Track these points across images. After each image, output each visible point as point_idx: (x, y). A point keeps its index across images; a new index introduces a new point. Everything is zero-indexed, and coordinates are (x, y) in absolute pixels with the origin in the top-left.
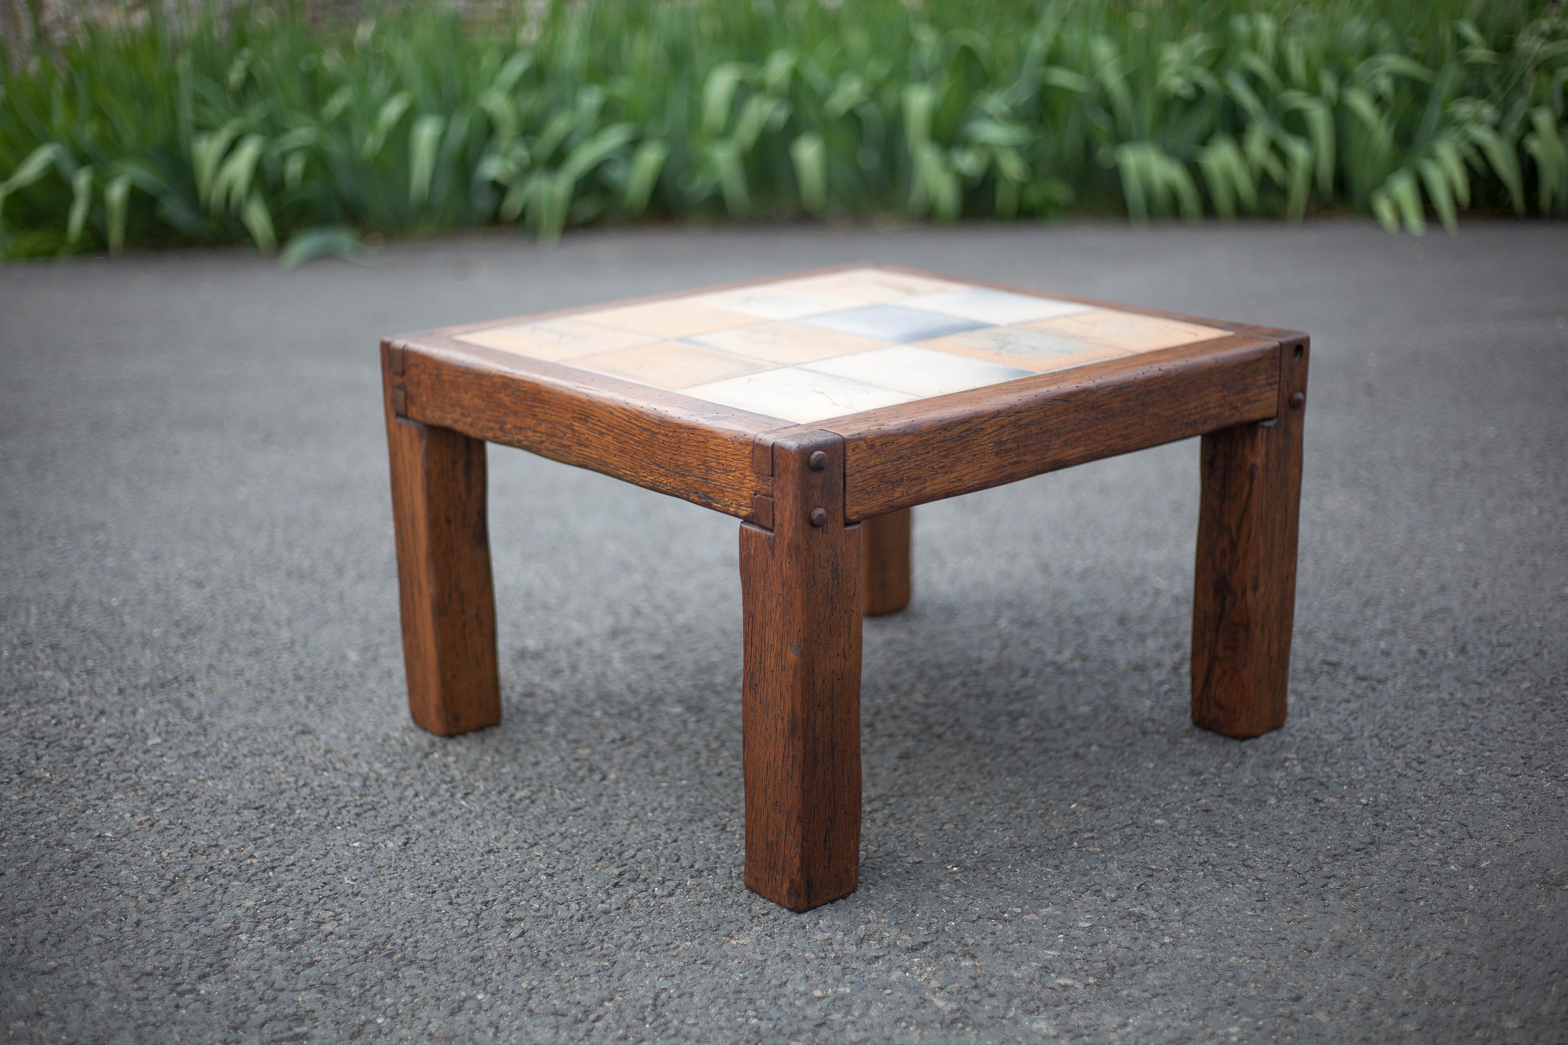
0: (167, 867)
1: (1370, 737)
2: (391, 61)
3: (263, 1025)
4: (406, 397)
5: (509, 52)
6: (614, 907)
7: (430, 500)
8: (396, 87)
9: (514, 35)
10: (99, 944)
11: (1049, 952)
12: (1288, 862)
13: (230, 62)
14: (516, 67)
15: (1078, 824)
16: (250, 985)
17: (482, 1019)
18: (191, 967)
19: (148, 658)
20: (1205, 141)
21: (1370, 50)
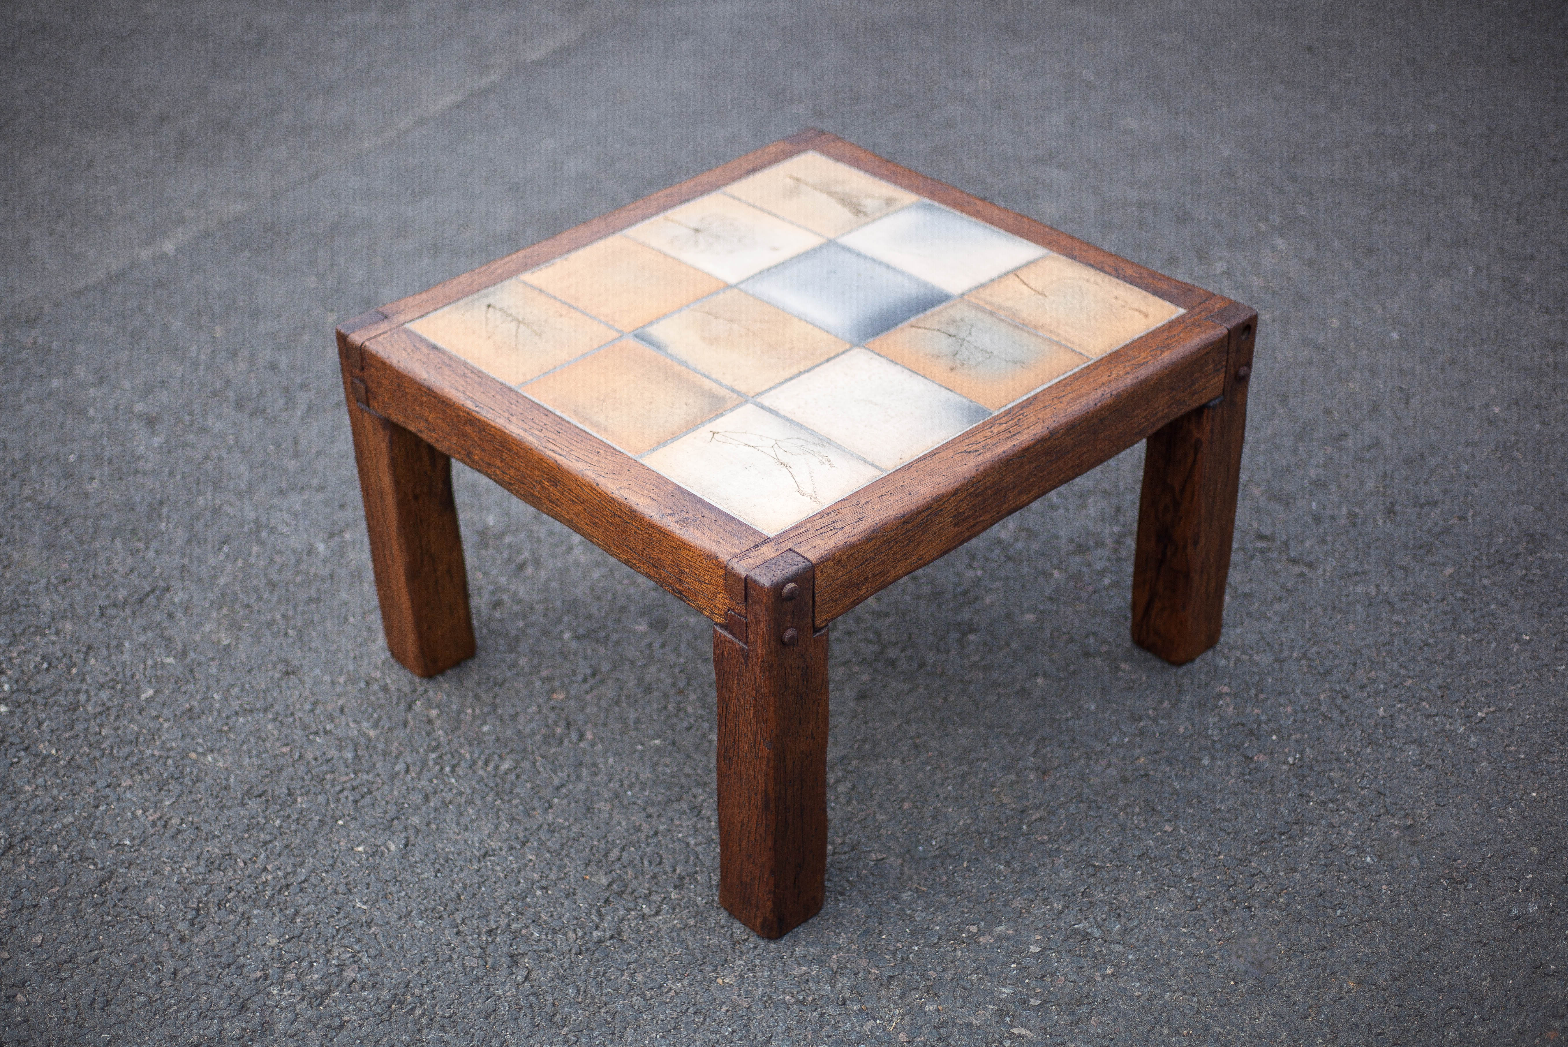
0: (188, 888)
1: (1299, 659)
4: (367, 390)
6: (608, 935)
7: (397, 483)
10: (144, 1006)
11: (1003, 990)
12: (1219, 853)
15: (1027, 799)
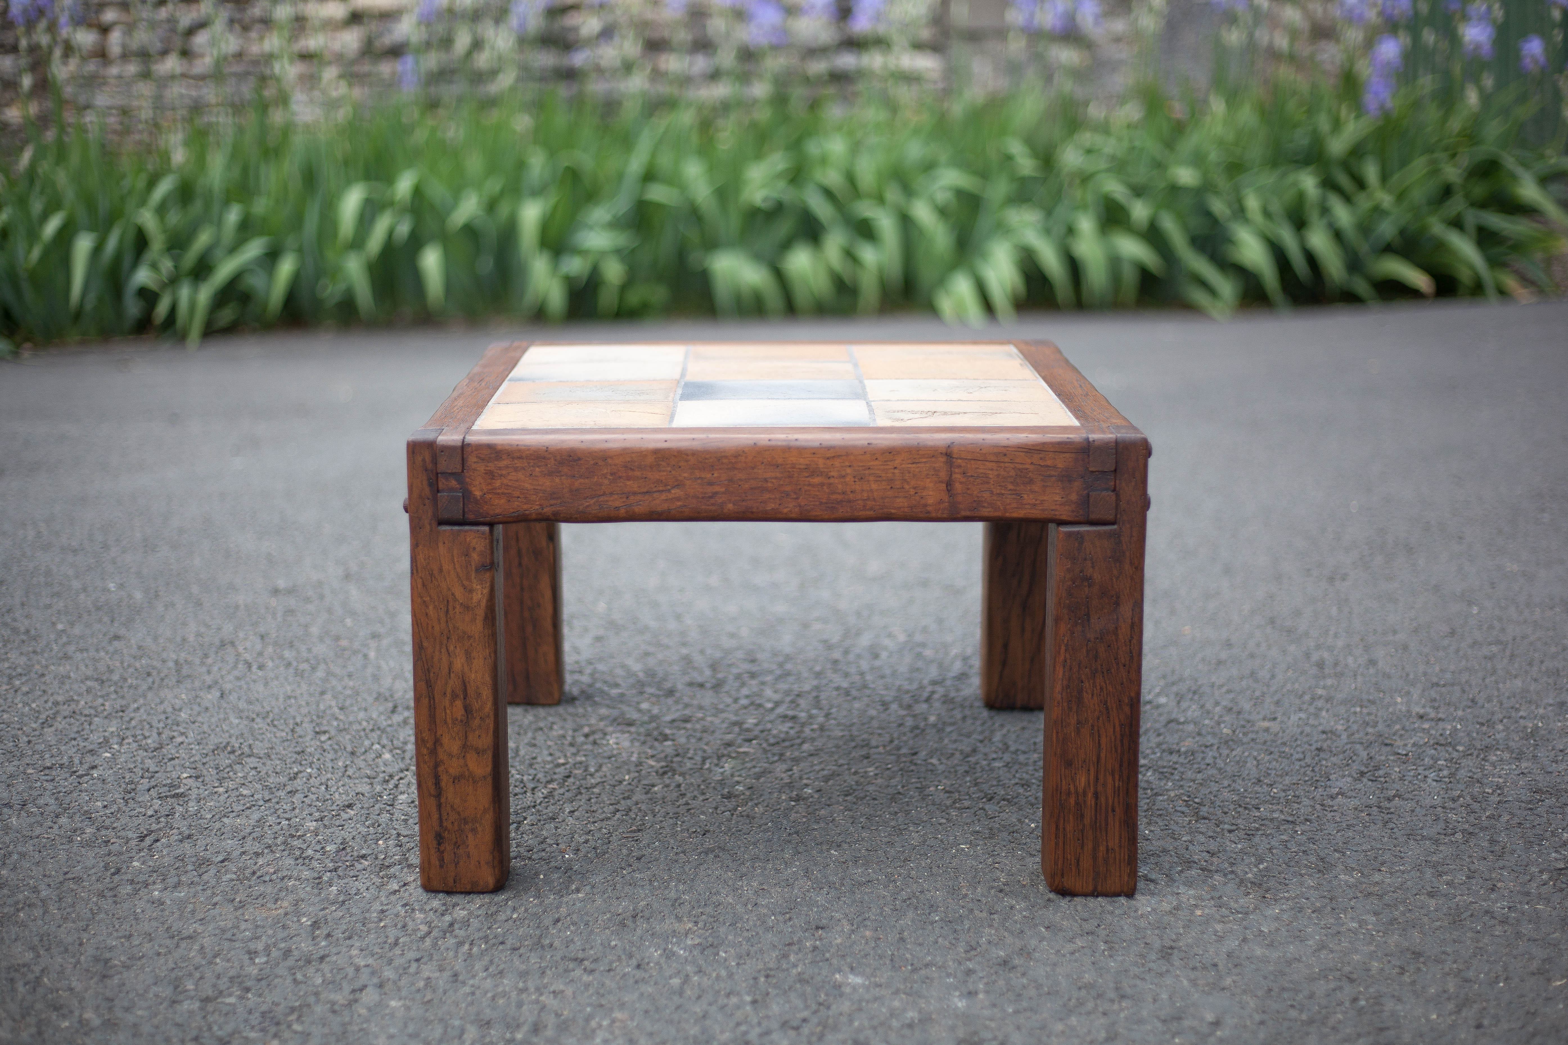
0: (38, 712)
3: (148, 790)
5: (160, 174)
8: (53, 206)
14: (164, 187)
16: (130, 770)
17: (314, 782)
18: (81, 763)
20: (786, 245)
21: (929, 167)
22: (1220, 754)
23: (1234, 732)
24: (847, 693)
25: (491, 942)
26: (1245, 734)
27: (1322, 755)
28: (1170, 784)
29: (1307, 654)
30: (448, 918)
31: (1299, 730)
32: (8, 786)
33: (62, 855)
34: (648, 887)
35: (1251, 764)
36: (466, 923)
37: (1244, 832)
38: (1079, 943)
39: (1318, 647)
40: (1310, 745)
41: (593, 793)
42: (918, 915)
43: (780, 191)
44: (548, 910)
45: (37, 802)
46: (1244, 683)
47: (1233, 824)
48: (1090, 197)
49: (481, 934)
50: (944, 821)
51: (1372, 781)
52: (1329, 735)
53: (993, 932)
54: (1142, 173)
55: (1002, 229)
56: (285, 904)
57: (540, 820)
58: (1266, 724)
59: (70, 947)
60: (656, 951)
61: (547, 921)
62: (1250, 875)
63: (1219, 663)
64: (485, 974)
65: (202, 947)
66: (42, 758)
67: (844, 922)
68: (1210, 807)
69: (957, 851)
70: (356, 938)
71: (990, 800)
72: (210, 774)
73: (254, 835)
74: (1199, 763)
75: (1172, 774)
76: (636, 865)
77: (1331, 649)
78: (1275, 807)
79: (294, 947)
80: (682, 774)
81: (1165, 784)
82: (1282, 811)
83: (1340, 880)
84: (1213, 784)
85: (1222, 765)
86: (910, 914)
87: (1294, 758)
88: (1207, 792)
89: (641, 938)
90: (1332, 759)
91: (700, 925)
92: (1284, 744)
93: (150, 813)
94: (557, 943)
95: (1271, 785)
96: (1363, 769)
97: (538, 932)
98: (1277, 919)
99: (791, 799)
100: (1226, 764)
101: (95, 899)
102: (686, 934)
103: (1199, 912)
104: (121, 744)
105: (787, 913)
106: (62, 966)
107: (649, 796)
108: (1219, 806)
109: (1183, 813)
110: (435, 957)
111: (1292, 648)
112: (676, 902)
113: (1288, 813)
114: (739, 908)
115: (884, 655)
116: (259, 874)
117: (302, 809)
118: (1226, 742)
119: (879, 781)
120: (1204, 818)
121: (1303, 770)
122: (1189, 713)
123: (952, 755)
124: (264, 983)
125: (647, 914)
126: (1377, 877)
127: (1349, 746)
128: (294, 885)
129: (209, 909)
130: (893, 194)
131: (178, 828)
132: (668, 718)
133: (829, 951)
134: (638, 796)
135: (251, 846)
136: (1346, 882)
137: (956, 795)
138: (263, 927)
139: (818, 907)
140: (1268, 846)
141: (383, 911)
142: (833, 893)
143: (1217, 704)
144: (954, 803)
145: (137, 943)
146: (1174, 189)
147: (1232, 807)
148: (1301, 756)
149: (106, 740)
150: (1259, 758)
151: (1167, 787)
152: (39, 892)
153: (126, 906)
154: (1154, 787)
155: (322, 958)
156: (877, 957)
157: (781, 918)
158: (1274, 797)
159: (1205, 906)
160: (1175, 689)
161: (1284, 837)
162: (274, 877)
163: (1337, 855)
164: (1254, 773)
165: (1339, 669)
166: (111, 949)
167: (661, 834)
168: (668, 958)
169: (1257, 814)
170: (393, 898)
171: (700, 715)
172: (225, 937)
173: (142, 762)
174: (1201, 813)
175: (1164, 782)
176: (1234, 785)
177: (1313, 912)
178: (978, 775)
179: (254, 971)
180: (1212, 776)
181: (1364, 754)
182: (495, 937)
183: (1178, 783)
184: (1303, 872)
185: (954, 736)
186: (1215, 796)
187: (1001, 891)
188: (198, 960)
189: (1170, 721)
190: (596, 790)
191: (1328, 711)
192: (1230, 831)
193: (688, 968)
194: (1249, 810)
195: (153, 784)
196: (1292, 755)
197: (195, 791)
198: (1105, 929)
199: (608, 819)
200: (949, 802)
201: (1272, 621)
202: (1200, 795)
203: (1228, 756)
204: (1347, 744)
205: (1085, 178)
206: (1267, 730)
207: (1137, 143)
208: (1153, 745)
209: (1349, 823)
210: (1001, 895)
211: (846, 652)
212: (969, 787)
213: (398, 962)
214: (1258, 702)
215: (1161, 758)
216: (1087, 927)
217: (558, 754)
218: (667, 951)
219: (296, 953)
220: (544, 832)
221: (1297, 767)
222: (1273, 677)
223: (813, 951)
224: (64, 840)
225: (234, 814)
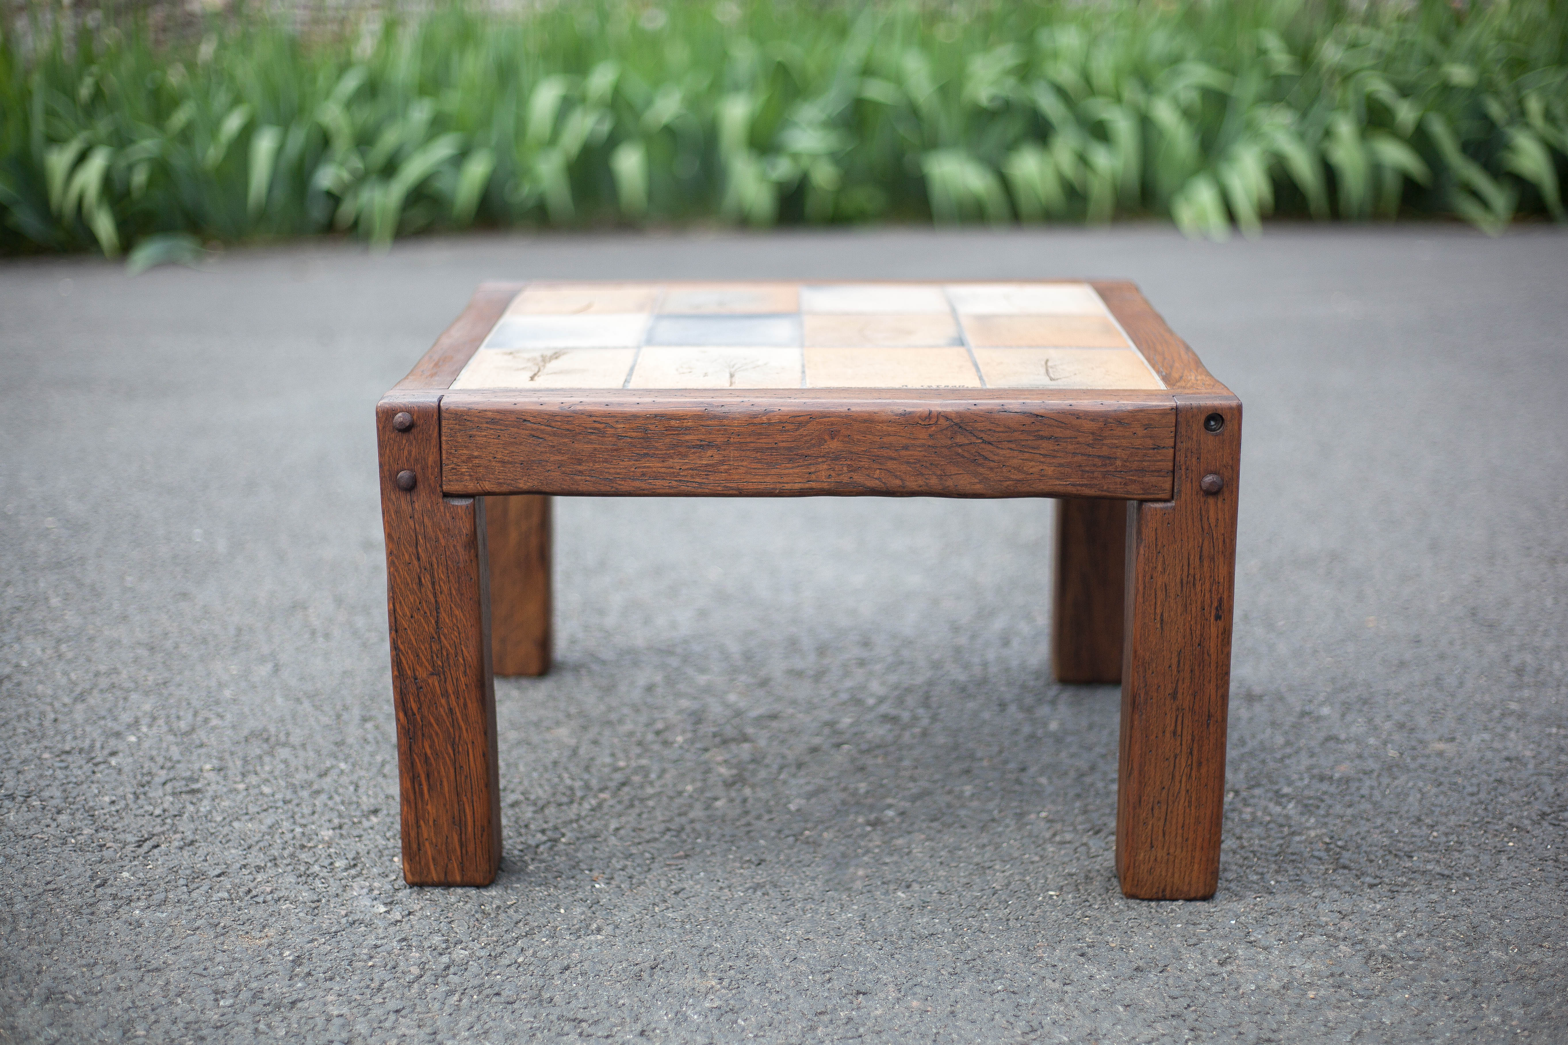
0: (75, 684)
2: (232, 78)
3: (164, 784)
5: (344, 67)
8: (237, 100)
9: (349, 52)
10: (25, 734)
13: (80, 77)
14: (351, 83)
16: (152, 759)
17: (344, 780)
18: (102, 748)
19: (43, 547)
21: (1174, 61)
22: (1380, 784)
23: (1401, 754)
24: (963, 689)
25: (485, 992)
26: (1414, 759)
27: (1501, 789)
28: (1312, 820)
29: (1507, 656)
30: (445, 959)
31: (1479, 756)
32: (19, 772)
33: (50, 860)
34: (678, 930)
35: (1413, 798)
36: (464, 966)
37: (1388, 888)
38: (1160, 1028)
39: (1522, 648)
40: (1489, 775)
41: (646, 807)
42: (978, 982)
43: (1009, 88)
44: (559, 954)
45: (42, 794)
46: (1425, 692)
47: (1376, 877)
48: (1351, 97)
49: (476, 982)
50: (1036, 858)
51: (1554, 825)
52: (1514, 763)
53: (1062, 1009)
54: (1413, 71)
55: (1252, 130)
56: (271, 932)
57: (578, 839)
58: (1441, 746)
59: (26, 975)
60: (666, 1014)
61: (554, 967)
62: (1383, 946)
63: (1402, 664)
64: (467, 1034)
65: (168, 983)
66: (64, 740)
67: (891, 988)
68: (1354, 853)
69: (1044, 898)
70: (338, 979)
71: (1097, 833)
72: (235, 766)
73: (261, 844)
74: (1352, 794)
75: (1318, 807)
76: (673, 900)
77: (1536, 650)
78: (1431, 856)
79: (266, 987)
80: (753, 786)
81: (1307, 821)
82: (1438, 862)
83: (1490, 957)
84: (1363, 822)
85: (1379, 799)
86: (970, 980)
87: (1465, 792)
88: (1354, 833)
89: (654, 997)
90: (1511, 794)
91: (725, 983)
92: (1458, 773)
93: (158, 811)
94: (557, 999)
95: (1432, 826)
96: (1547, 810)
97: (540, 983)
98: (1404, 1006)
99: (869, 823)
100: (1384, 796)
101: (69, 917)
102: (707, 993)
103: (1311, 994)
104: (150, 726)
105: (828, 972)
106: (11, 998)
107: (709, 812)
108: (1366, 852)
109: (1320, 859)
110: (418, 1009)
111: (1491, 648)
112: (706, 952)
113: (1445, 864)
114: (775, 963)
115: (1015, 643)
116: (254, 893)
117: (323, 814)
118: (1390, 768)
119: (975, 804)
120: (1345, 867)
121: (1473, 808)
122: (1353, 729)
123: (1066, 773)
124: (221, 1032)
125: (667, 966)
126: (1536, 955)
127: (1534, 778)
128: (288, 909)
129: (188, 935)
130: (1131, 92)
131: (183, 833)
132: (754, 713)
133: (864, 1025)
134: (697, 812)
135: (256, 858)
136: (1497, 960)
137: (1058, 826)
138: (241, 960)
139: (865, 966)
140: (1413, 909)
141: (376, 946)
142: (888, 948)
143: (1389, 717)
144: (1054, 835)
145: (99, 973)
146: (1447, 89)
147: (1381, 853)
148: (1475, 789)
149: (137, 721)
150: (1425, 790)
151: (1308, 825)
152: (12, 905)
153: (100, 926)
154: (1293, 823)
155: (293, 1003)
156: (918, 1036)
157: (819, 978)
158: (1432, 843)
159: (1321, 986)
160: (1343, 697)
161: (1434, 897)
162: (269, 898)
163: (1493, 923)
164: (1415, 810)
165: (1541, 677)
166: (69, 980)
167: (709, 862)
168: (678, 1024)
169: (1409, 864)
170: (392, 930)
171: (790, 711)
172: (195, 971)
173: (168, 750)
174: (1342, 861)
175: (1306, 817)
176: (1388, 825)
177: (1450, 1000)
178: (1090, 800)
179: (213, 1016)
180: (1365, 811)
181: (1550, 790)
182: (491, 987)
183: (1322, 820)
184: (1449, 944)
185: (1074, 749)
186: (1362, 839)
187: (1082, 955)
188: (159, 999)
189: (1329, 738)
190: (651, 803)
191: (1518, 732)
192: (1371, 886)
193: (698, 1038)
194: (1400, 858)
195: (171, 775)
196: (1464, 788)
197: (214, 787)
198: (1195, 1011)
199: (655, 840)
200: (1048, 835)
201: (1473, 613)
202: (1345, 836)
203: (1388, 786)
204: (1533, 775)
205: (1346, 76)
206: (1440, 754)
207: (1408, 37)
208: (1302, 768)
209: (1515, 880)
210: (1082, 960)
211: (973, 637)
212: (1076, 816)
213: (377, 1012)
214: (1436, 716)
215: (1308, 786)
216: (1175, 1007)
217: (620, 755)
218: (679, 1016)
219: (266, 995)
220: (580, 855)
221: (1468, 804)
222: (1461, 684)
223: (847, 1023)
224: (59, 842)
225: (247, 817)
